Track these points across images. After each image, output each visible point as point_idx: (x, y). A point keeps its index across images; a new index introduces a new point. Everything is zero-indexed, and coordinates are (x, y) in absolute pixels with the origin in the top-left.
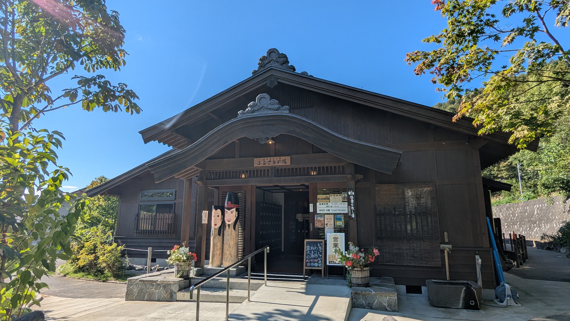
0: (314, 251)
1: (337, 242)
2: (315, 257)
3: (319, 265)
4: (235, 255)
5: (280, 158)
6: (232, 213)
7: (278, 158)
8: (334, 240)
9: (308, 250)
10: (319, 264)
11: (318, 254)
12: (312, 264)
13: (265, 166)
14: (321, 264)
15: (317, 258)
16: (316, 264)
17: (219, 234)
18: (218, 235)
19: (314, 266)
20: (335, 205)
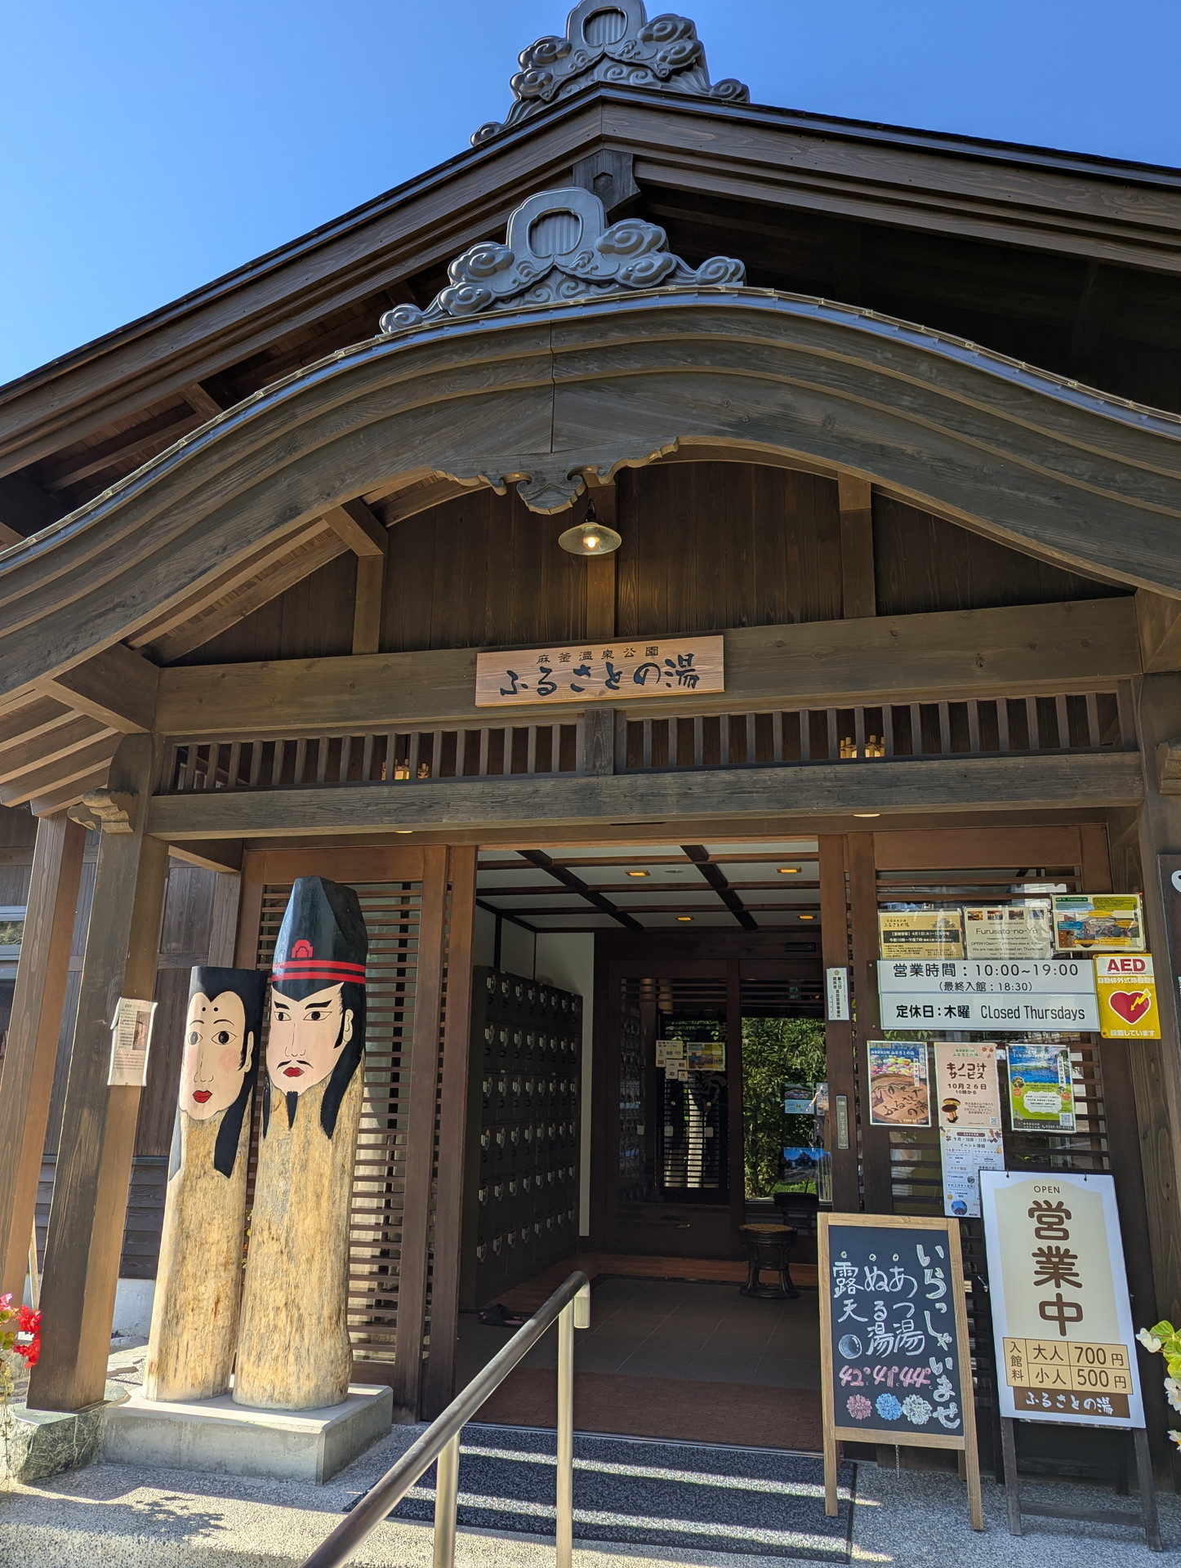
0: (889, 1298)
1: (1063, 1245)
2: (903, 1350)
3: (940, 1413)
4: (326, 1313)
5: (652, 652)
6: (316, 1016)
7: (640, 648)
8: (1034, 1223)
9: (845, 1295)
10: (935, 1405)
11: (920, 1325)
12: (887, 1405)
13: (547, 699)
14: (953, 1410)
15: (921, 1362)
16: (917, 1410)
17: (224, 1163)
18: (218, 1165)
19: (903, 1424)
20: (1004, 980)
